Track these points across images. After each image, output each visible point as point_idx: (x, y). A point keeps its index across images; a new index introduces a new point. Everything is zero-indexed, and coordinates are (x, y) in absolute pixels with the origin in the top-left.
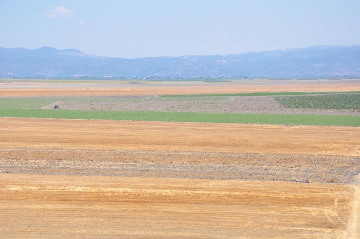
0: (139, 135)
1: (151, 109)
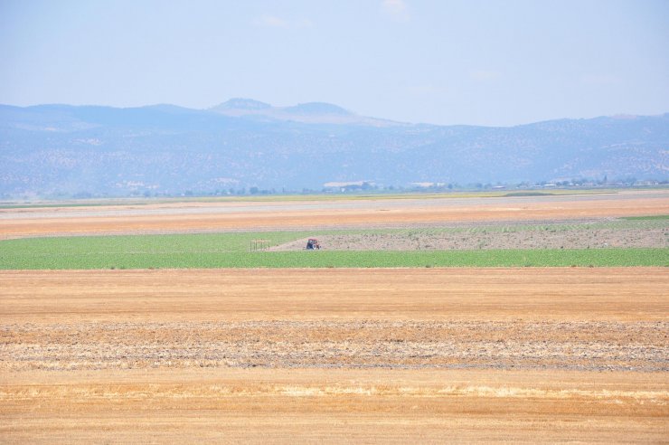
0: (615, 293)
1: (614, 244)
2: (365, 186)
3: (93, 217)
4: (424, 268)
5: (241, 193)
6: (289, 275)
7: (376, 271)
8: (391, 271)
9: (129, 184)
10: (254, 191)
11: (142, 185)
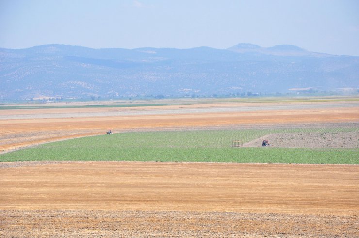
2: (311, 91)
3: (160, 115)
4: (320, 164)
5: (243, 95)
6: (246, 169)
7: (293, 166)
8: (302, 167)
9: (184, 90)
10: (250, 94)
11: (191, 90)
